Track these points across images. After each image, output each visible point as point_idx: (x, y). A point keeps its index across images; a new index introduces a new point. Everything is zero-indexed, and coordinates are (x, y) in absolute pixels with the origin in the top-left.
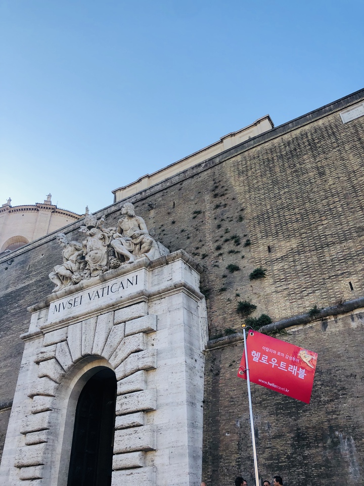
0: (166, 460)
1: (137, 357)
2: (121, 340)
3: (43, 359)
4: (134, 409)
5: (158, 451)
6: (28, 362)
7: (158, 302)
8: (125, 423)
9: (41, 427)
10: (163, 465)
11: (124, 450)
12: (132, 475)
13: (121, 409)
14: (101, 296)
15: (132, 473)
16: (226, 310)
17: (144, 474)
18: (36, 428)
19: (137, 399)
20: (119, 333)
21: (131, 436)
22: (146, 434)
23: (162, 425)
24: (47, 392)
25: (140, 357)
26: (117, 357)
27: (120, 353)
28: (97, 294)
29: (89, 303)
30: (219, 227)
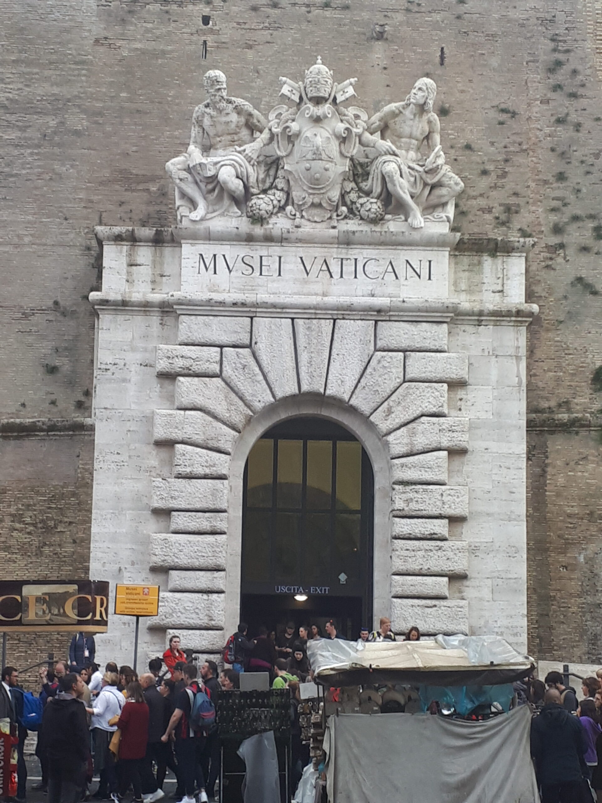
0: (486, 593)
1: (437, 428)
2: (397, 385)
3: (186, 371)
4: (436, 512)
5: (472, 580)
6: (121, 363)
7: (470, 329)
8: (416, 531)
9: (212, 507)
10: (481, 599)
11: (417, 572)
12: (435, 609)
13: (406, 509)
14: (336, 275)
15: (435, 606)
16: (564, 364)
17: (460, 609)
18: (198, 506)
19: (440, 498)
20: (394, 370)
21: (431, 554)
22: (460, 554)
23: (479, 544)
24: (214, 444)
25: (444, 427)
26: (393, 415)
27: (397, 410)
28: (324, 268)
29: (305, 282)
30: (561, 177)
